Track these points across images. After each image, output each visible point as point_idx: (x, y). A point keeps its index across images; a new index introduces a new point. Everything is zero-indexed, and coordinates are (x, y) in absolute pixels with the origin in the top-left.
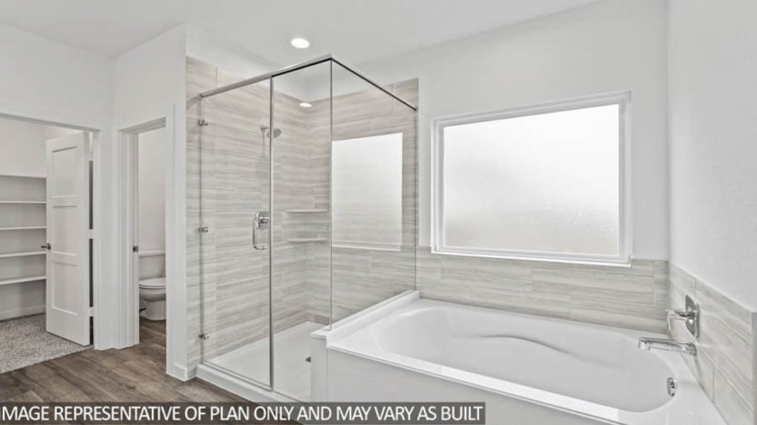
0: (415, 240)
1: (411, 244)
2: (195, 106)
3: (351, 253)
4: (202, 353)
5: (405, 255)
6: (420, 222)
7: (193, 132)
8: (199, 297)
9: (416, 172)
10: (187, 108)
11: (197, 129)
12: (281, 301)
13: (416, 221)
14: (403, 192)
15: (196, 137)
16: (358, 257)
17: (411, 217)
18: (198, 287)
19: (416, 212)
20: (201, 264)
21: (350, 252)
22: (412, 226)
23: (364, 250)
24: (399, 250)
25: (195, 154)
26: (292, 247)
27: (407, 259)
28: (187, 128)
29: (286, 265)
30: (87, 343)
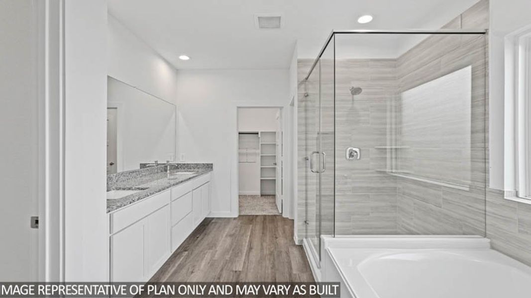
0: (486, 181)
1: (482, 185)
2: (303, 86)
3: (426, 187)
4: (306, 232)
5: (474, 195)
6: (490, 161)
7: (302, 101)
8: (305, 198)
9: (485, 103)
10: (298, 88)
11: (304, 99)
12: (369, 215)
13: (485, 160)
14: (472, 127)
15: (303, 104)
16: (431, 191)
17: (480, 154)
18: (305, 192)
19: (485, 149)
20: (306, 179)
21: (425, 185)
22: (482, 165)
23: (436, 185)
24: (468, 189)
25: (303, 114)
26: (379, 175)
27: (476, 200)
28: (298, 99)
29: (373, 188)
30: (281, 212)
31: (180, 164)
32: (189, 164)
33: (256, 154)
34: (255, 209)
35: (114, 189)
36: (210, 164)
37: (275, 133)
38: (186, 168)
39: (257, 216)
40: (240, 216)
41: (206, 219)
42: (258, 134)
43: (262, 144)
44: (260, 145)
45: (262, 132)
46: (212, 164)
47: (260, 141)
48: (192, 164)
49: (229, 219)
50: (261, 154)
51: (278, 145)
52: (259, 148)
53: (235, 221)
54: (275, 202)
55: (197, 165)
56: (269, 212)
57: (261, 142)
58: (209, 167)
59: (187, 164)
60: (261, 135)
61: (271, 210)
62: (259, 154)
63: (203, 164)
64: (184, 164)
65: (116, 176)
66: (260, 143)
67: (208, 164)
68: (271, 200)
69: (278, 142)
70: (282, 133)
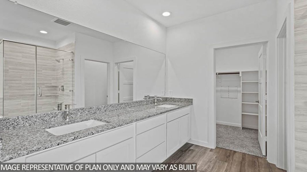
30: (264, 154)
31: (168, 98)
32: (175, 98)
33: (237, 91)
34: (234, 143)
35: (92, 119)
36: (190, 99)
37: (257, 72)
38: (172, 102)
39: (235, 152)
40: (217, 147)
41: (187, 144)
42: (239, 73)
43: (242, 83)
44: (241, 83)
45: (242, 72)
46: (192, 99)
47: (241, 80)
48: (177, 98)
49: (206, 149)
50: (243, 91)
51: (260, 83)
52: (240, 87)
53: (211, 153)
54: (257, 139)
55: (181, 99)
56: (250, 150)
57: (243, 81)
58: (190, 102)
59: (173, 98)
60: (242, 75)
61: (252, 149)
62: (240, 91)
63: (185, 99)
64: (171, 98)
65: (105, 107)
66: (241, 82)
67: (189, 99)
68: (253, 135)
69: (262, 80)
70: (266, 71)
